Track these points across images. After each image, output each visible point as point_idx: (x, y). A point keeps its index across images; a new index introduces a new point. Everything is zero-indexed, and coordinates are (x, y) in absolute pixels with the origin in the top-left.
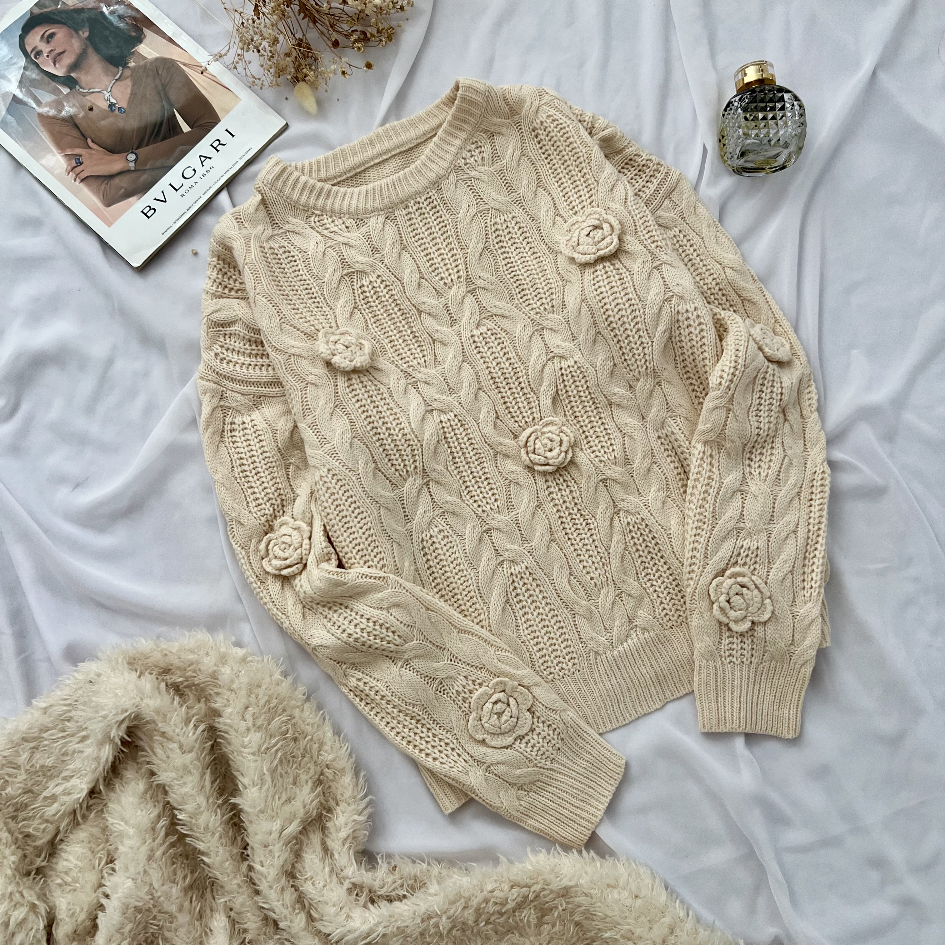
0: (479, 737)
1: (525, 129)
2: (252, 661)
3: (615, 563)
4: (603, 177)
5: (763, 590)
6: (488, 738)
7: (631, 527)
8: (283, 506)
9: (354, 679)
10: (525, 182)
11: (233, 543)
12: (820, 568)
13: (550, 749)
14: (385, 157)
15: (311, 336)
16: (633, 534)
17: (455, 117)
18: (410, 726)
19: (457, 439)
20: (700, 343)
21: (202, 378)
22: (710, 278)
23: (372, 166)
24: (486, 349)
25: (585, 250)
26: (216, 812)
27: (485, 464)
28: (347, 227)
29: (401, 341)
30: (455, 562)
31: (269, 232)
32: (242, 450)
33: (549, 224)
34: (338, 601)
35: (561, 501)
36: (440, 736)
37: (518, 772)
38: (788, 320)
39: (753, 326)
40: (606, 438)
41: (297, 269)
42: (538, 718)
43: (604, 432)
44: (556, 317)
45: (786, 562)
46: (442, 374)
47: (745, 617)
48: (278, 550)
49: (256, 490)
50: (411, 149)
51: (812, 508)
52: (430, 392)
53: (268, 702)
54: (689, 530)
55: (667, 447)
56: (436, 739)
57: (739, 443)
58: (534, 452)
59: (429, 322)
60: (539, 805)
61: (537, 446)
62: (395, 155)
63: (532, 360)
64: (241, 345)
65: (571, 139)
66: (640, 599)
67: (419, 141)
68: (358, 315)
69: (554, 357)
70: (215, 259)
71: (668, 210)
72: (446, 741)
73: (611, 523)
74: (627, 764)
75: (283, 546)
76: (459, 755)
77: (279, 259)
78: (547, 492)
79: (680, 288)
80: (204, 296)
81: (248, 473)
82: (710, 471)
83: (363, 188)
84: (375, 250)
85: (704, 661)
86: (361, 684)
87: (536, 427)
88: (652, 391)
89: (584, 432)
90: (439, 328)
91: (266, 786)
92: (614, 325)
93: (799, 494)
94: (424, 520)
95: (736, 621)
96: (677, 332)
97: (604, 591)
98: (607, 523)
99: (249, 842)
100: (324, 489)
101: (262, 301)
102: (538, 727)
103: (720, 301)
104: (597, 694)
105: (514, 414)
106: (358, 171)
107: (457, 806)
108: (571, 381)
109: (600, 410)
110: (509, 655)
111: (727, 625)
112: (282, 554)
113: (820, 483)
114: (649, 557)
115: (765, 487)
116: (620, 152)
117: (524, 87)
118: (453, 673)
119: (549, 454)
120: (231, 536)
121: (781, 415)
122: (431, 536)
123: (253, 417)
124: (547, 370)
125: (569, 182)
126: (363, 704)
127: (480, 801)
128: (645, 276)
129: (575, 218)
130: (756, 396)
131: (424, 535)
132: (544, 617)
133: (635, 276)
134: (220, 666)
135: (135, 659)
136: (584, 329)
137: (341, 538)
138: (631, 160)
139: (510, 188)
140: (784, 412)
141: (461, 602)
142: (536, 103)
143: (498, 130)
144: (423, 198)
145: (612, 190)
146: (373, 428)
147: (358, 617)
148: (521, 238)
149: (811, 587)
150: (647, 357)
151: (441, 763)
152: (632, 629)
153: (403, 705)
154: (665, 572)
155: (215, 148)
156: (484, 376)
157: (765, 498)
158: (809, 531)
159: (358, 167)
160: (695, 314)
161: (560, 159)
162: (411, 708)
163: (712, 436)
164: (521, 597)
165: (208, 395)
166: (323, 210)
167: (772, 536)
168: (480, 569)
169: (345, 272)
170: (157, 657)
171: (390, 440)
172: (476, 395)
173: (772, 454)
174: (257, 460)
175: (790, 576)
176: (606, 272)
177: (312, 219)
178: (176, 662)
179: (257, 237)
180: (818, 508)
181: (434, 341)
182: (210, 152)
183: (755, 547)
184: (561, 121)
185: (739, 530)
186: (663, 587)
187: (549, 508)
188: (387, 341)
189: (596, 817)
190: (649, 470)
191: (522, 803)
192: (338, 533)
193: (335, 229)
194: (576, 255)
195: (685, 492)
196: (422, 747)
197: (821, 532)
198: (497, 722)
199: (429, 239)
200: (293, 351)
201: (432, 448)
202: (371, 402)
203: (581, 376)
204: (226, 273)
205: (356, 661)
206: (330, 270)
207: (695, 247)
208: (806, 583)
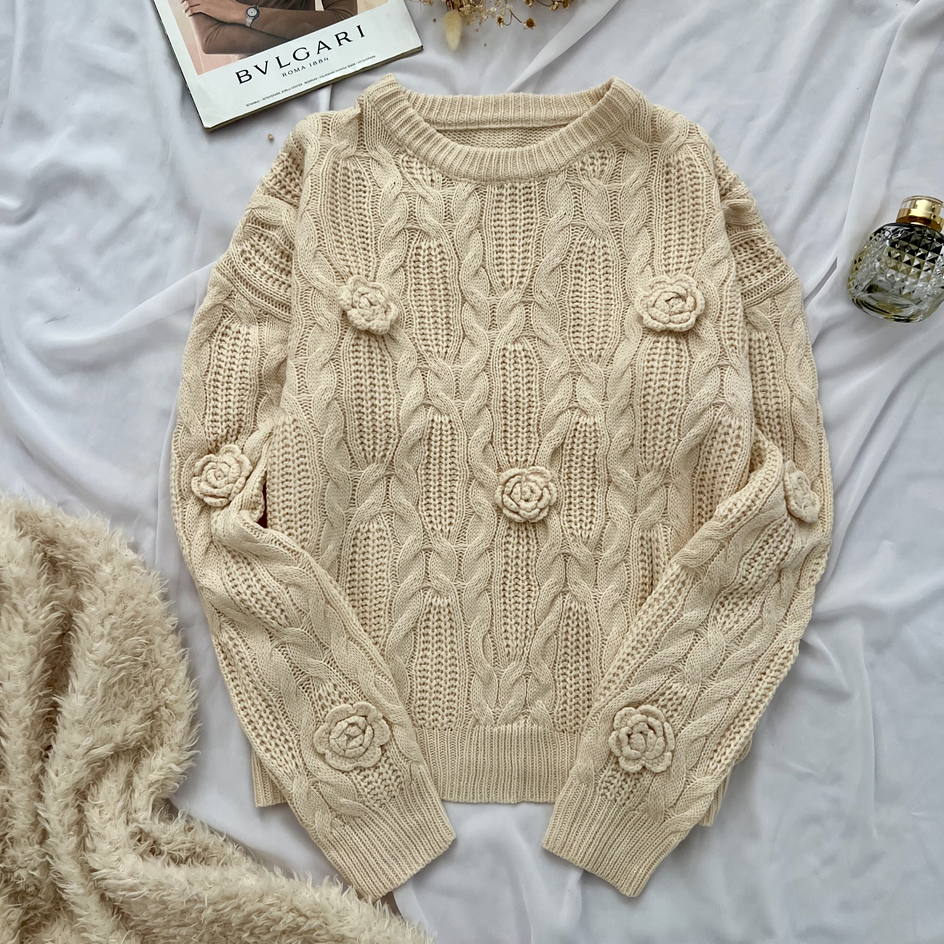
0: (321, 749)
1: (660, 161)
2: (137, 571)
3: (537, 642)
4: (712, 248)
5: (669, 742)
6: (329, 754)
7: (571, 614)
8: (239, 432)
9: (227, 636)
10: (633, 215)
11: (173, 447)
12: (738, 747)
13: (385, 793)
14: (503, 126)
15: (341, 277)
16: (570, 622)
17: (592, 117)
18: (259, 707)
19: (441, 445)
20: (727, 465)
21: (218, 269)
22: (774, 401)
23: (486, 129)
24: (513, 368)
25: (657, 315)
26: (33, 703)
27: (457, 484)
28: (432, 181)
29: (432, 321)
30: (380, 567)
31: (352, 151)
32: (224, 358)
33: (637, 270)
34: (245, 554)
35: (515, 555)
36: (284, 730)
37: (343, 800)
38: (832, 480)
39: (792, 471)
40: (590, 513)
41: (363, 200)
42: (388, 758)
43: (590, 507)
44: (598, 369)
45: (706, 724)
46: (457, 374)
47: (638, 759)
48: (212, 475)
49: (219, 405)
50: (535, 129)
51: (760, 683)
52: (436, 386)
53: (134, 618)
54: (626, 646)
55: (645, 551)
56: (278, 731)
57: (717, 584)
58: (509, 495)
59: (468, 314)
60: (350, 842)
61: (515, 490)
62: (515, 128)
63: (553, 400)
64: (272, 253)
65: (699, 194)
66: (546, 689)
67: (546, 124)
68: (401, 275)
69: (576, 408)
70: (286, 155)
71: (765, 310)
72: (288, 737)
73: (553, 601)
74: (455, 842)
75: (218, 473)
76: (293, 757)
77: (349, 183)
78: (504, 540)
79: (734, 399)
80: (258, 187)
81: (219, 384)
82: (675, 597)
83: (467, 148)
84: (448, 216)
85: (578, 781)
86: (231, 643)
87: (525, 470)
88: (656, 489)
89: (570, 497)
90: (476, 325)
91: (94, 699)
92: (649, 405)
93: (754, 662)
94: (369, 511)
95: (628, 759)
96: (710, 442)
97: (514, 663)
98: (549, 599)
99: (54, 746)
100: (282, 437)
101: (309, 219)
102: (383, 766)
103: (773, 429)
104: (457, 761)
105: (509, 447)
106: (470, 127)
107: (270, 803)
108: (582, 440)
109: (597, 482)
110: (389, 684)
111: (618, 758)
112: (213, 480)
113: (781, 661)
114: (575, 652)
115: (722, 640)
116: (745, 227)
117: (678, 116)
118: (323, 676)
119: (523, 504)
120: (174, 439)
121: (776, 575)
122: (369, 531)
123: (250, 331)
124: (562, 418)
125: (677, 236)
126: (225, 663)
127: (294, 810)
128: (704, 369)
129: (664, 277)
130: (758, 544)
131: (362, 526)
132: (443, 661)
133: (694, 365)
134: (104, 561)
135: (26, 517)
136: (619, 394)
137: (275, 493)
138: (753, 241)
139: (615, 214)
140: (780, 572)
141: (367, 608)
142: (682, 139)
143: (631, 149)
144: (522, 185)
145: (715, 265)
146: (359, 398)
147: (254, 579)
148: (602, 271)
149: (720, 761)
150: (667, 453)
151: (272, 757)
152: (523, 714)
153: (261, 684)
154: (583, 674)
155: (339, 40)
156: (497, 395)
157: (717, 651)
158: (745, 704)
159: (471, 124)
160: (736, 432)
161: (680, 208)
162: (267, 690)
163: (693, 564)
164: (430, 631)
165: (216, 288)
166: (417, 152)
167: (706, 692)
168: (402, 585)
169: (409, 225)
170: (48, 524)
171: (370, 417)
172: (480, 411)
173: (747, 609)
174: (234, 376)
175: (703, 740)
176: (668, 348)
177: (402, 156)
178: (63, 538)
179: (337, 152)
180: (766, 685)
181: (465, 336)
182: (332, 42)
183: (683, 695)
184: (698, 169)
185: (675, 670)
186: (574, 687)
187: (498, 556)
188: (417, 314)
189: (399, 879)
190: (616, 566)
191: (334, 831)
192: (275, 486)
193: (420, 177)
194: (646, 316)
195: (641, 605)
196: (261, 733)
197: (757, 712)
198: (345, 744)
199: (509, 230)
200: (315, 284)
201: (410, 443)
202: (370, 371)
203: (594, 440)
204: (291, 173)
205: (236, 619)
206: (395, 217)
207: (774, 361)
208: (716, 754)
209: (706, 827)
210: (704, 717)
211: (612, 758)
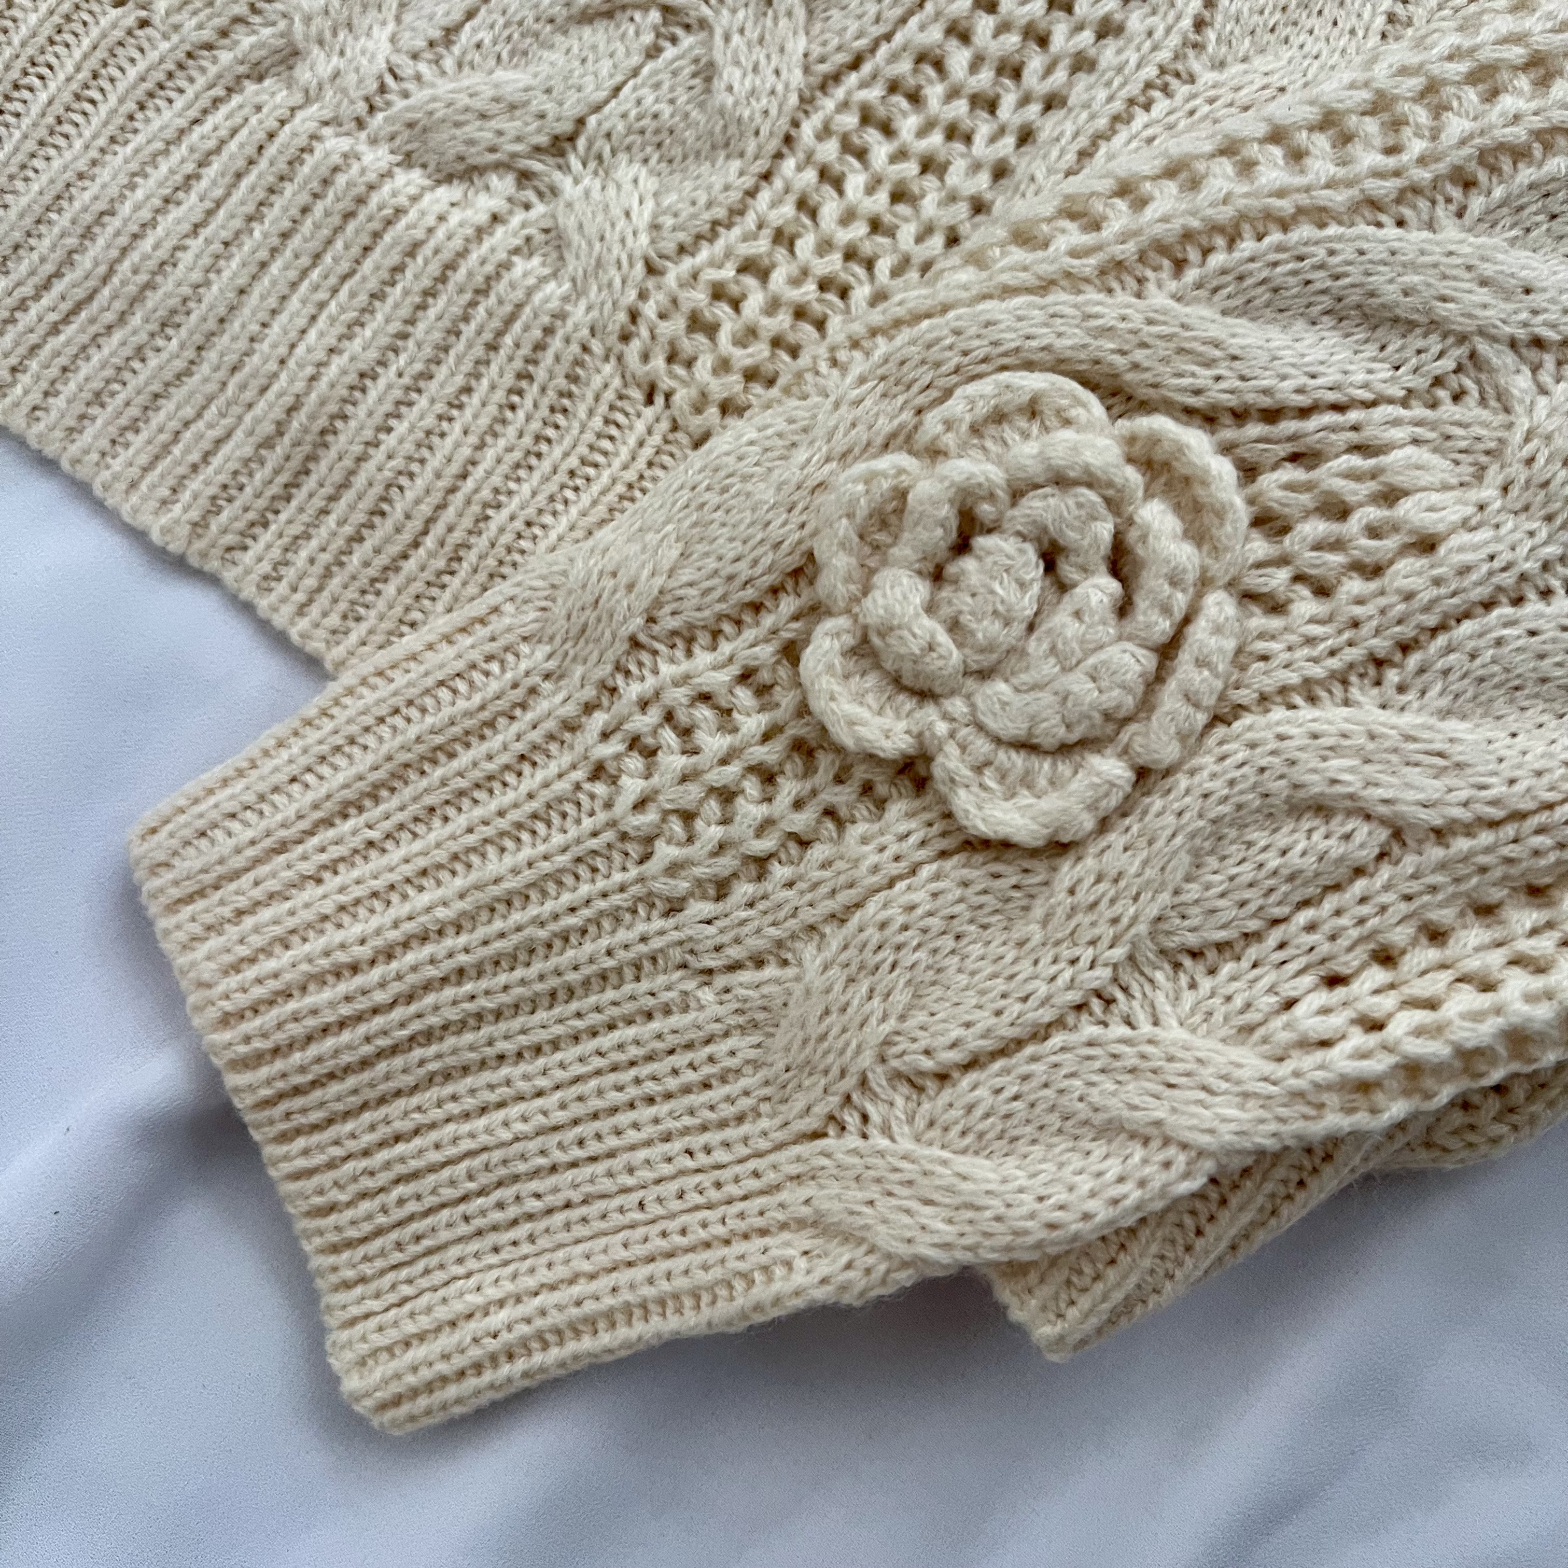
5: (1168, 707)
47: (924, 689)
95: (867, 649)
111: (820, 616)
149: (1374, 1022)
152: (523, 173)
185: (1473, 382)
208: (1377, 975)
209: (1020, 1331)
210: (1453, 726)
211: (788, 604)
